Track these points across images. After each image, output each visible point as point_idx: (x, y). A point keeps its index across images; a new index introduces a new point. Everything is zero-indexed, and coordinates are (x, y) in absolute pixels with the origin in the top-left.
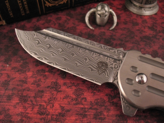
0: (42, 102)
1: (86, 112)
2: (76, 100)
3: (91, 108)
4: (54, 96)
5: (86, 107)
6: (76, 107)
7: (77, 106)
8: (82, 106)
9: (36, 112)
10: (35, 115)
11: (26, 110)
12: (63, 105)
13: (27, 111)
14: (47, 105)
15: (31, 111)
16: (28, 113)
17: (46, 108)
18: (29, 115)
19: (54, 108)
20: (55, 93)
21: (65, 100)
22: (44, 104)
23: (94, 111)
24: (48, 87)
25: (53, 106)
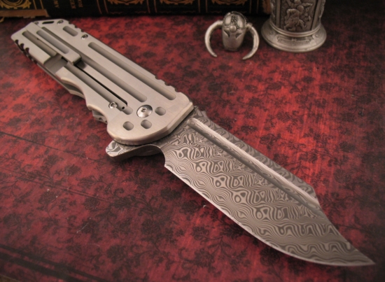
0: (296, 157)
1: (314, 114)
2: (295, 120)
3: (309, 109)
4: (287, 142)
5: (306, 112)
6: (307, 122)
7: (305, 121)
8: (306, 116)
9: (311, 164)
10: (317, 165)
11: (308, 175)
12: (302, 135)
13: (310, 175)
14: (301, 151)
15: (309, 169)
16: (313, 174)
17: (307, 152)
18: (316, 172)
19: (306, 144)
20: (280, 141)
21: (294, 132)
22: (298, 154)
23: (313, 107)
24: (268, 148)
25: (302, 144)
